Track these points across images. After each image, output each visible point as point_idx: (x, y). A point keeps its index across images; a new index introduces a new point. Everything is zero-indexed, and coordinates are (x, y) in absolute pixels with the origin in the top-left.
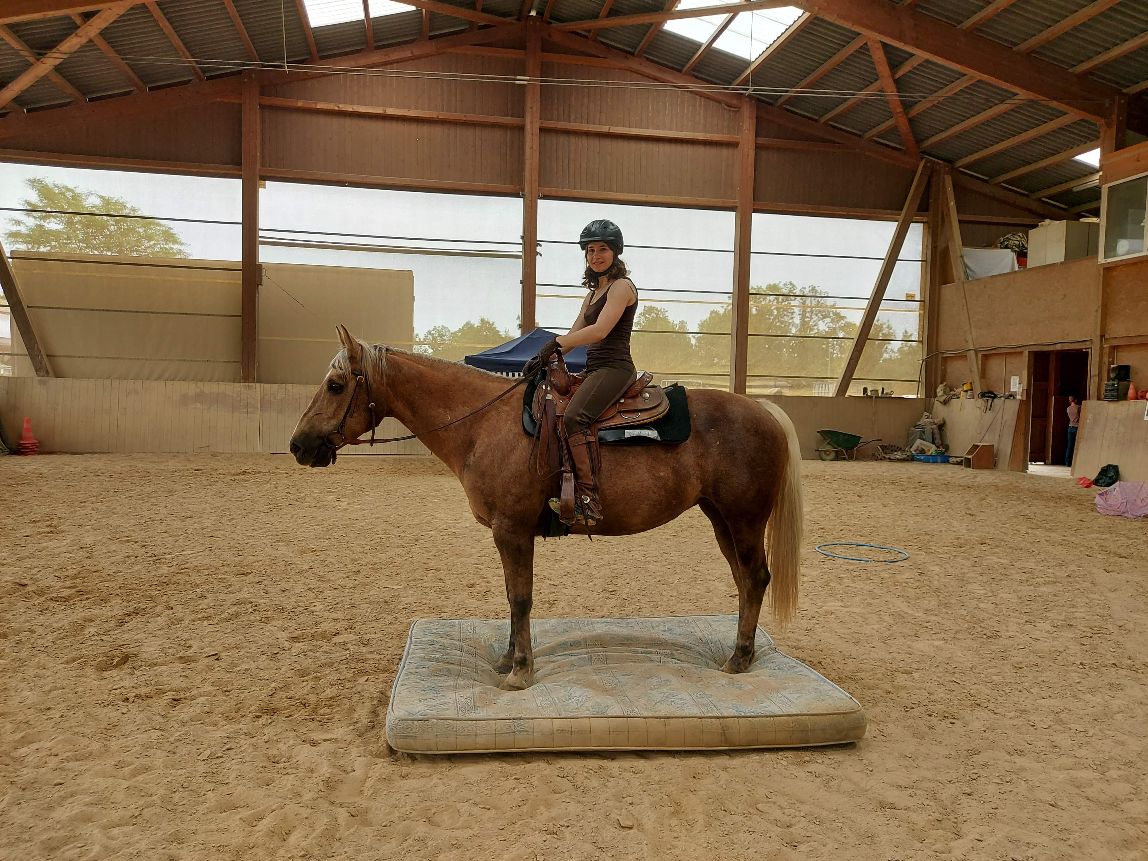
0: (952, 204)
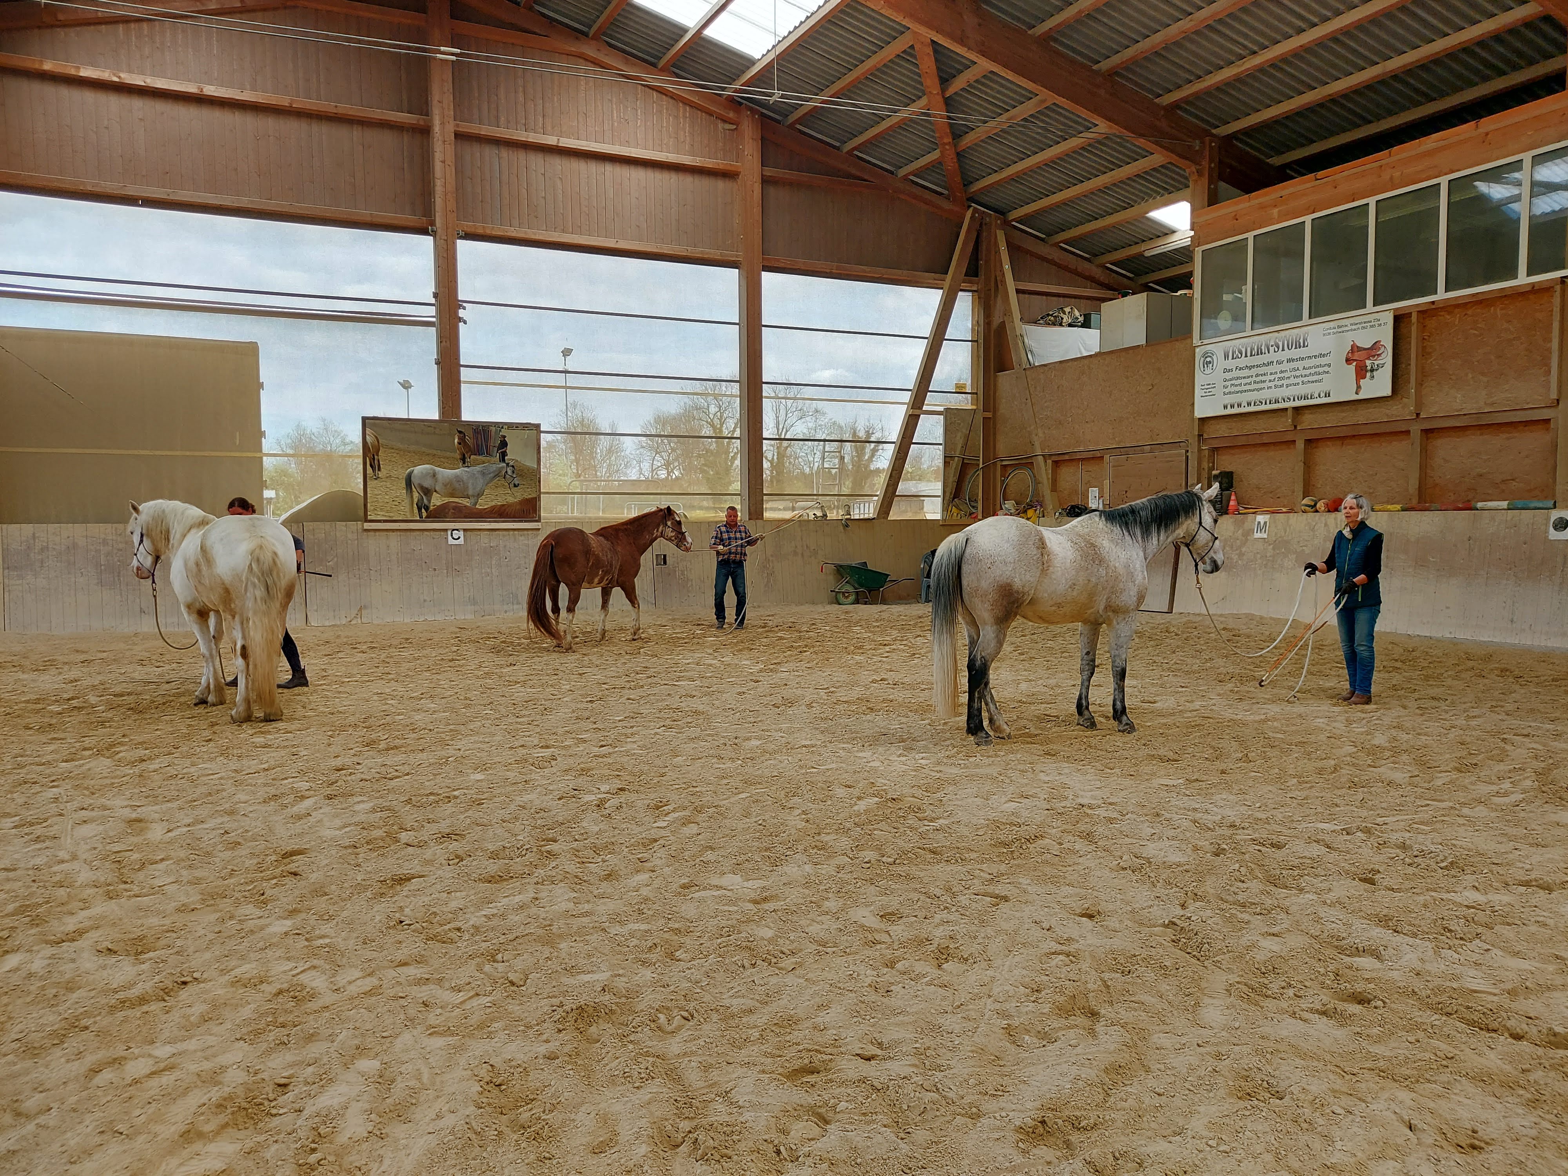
0: (1007, 267)
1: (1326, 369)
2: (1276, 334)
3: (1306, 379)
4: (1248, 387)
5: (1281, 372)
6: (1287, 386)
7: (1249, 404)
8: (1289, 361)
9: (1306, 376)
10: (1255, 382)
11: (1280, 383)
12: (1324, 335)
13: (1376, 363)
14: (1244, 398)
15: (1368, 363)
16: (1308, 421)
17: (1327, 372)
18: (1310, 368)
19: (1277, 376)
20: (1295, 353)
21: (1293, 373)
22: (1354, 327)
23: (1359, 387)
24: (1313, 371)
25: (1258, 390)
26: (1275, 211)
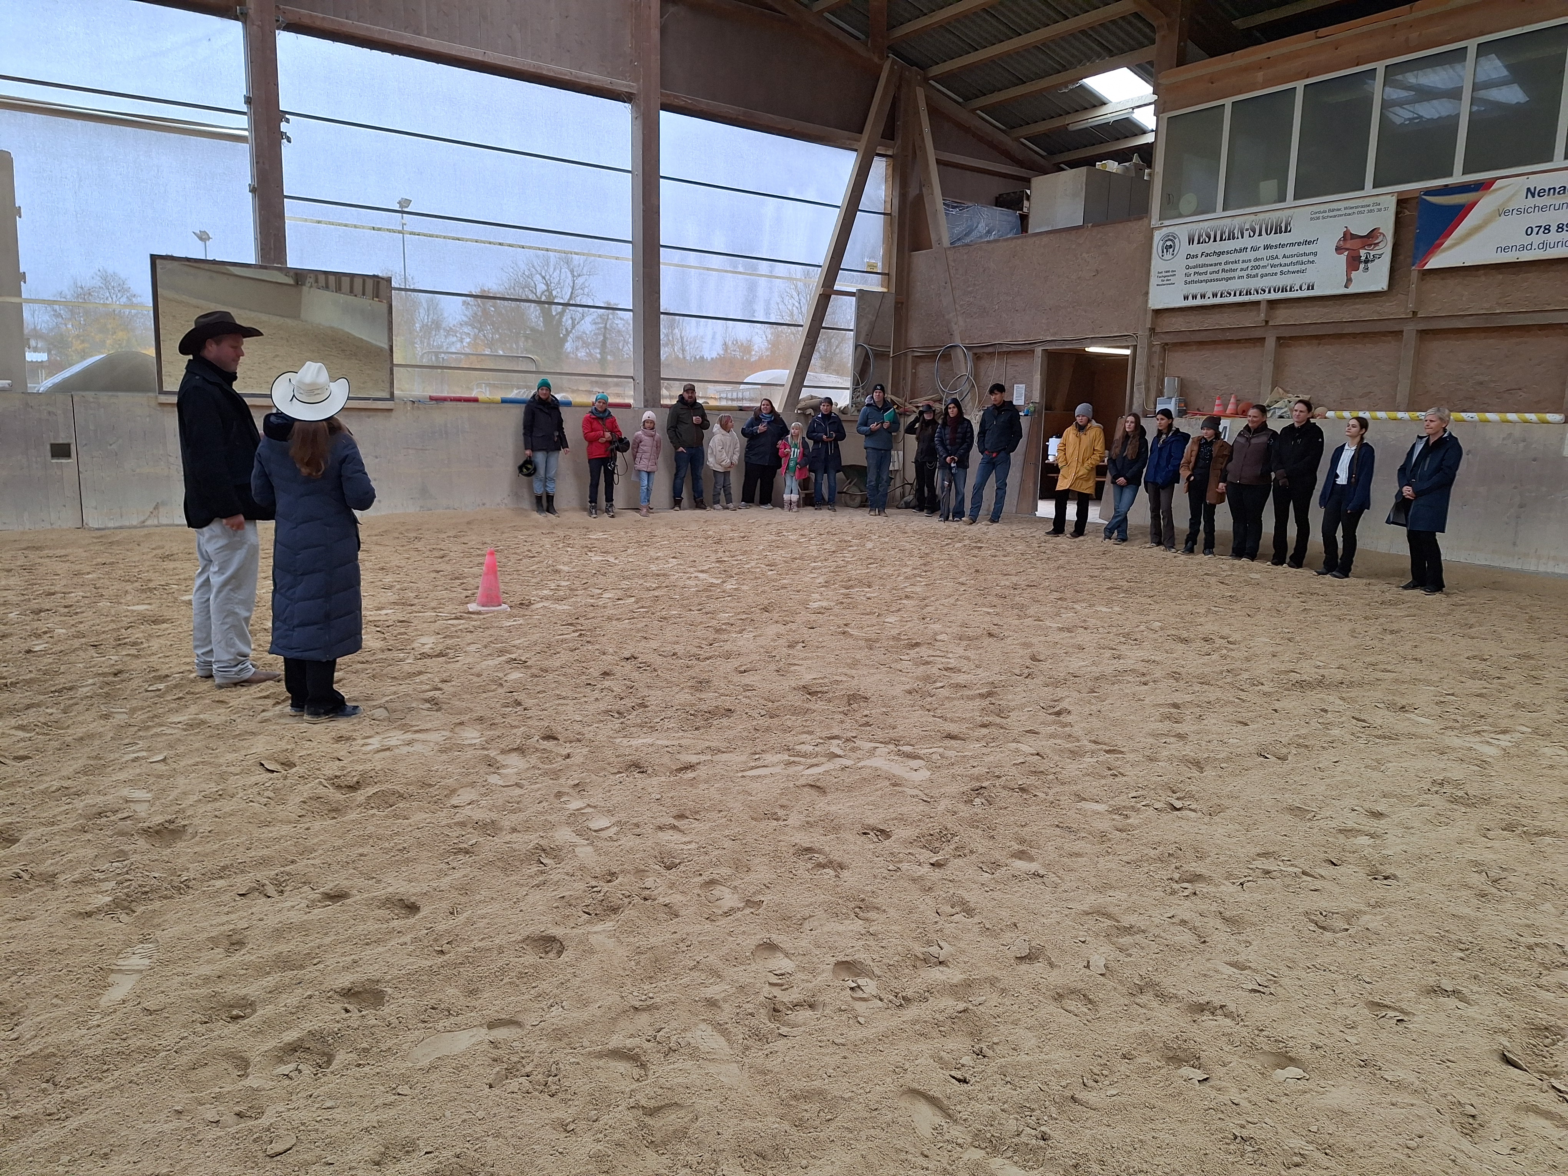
0: (927, 130)
1: (1311, 258)
2: (1253, 217)
3: (1285, 269)
4: (1215, 276)
5: (1256, 260)
6: (1262, 276)
7: (1215, 295)
8: (1266, 247)
9: (1285, 265)
10: (1223, 271)
11: (1254, 272)
12: (1311, 219)
13: (1372, 253)
14: (1209, 288)
15: (1363, 252)
16: (1282, 316)
17: (1313, 262)
18: (1292, 256)
19: (1250, 264)
20: (1274, 239)
21: (1271, 262)
22: (1348, 211)
23: (1349, 280)
24: (1295, 260)
25: (1227, 279)
26: (1260, 76)
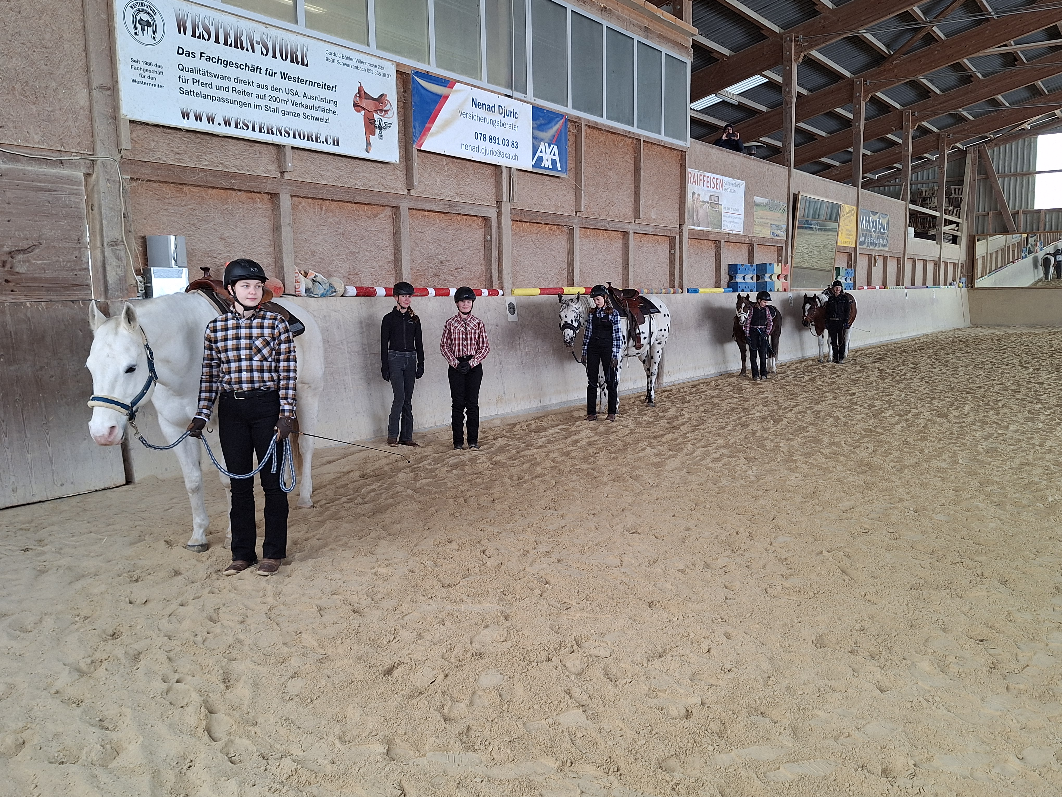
1: (333, 107)
3: (308, 112)
4: (222, 94)
5: (275, 89)
6: (284, 113)
7: (227, 122)
8: (284, 76)
9: (307, 107)
10: (234, 90)
11: (274, 105)
12: (327, 59)
14: (218, 110)
17: (334, 112)
18: (314, 98)
19: (268, 93)
20: (291, 69)
21: (291, 97)
22: (359, 65)
24: (317, 103)
25: (242, 104)
